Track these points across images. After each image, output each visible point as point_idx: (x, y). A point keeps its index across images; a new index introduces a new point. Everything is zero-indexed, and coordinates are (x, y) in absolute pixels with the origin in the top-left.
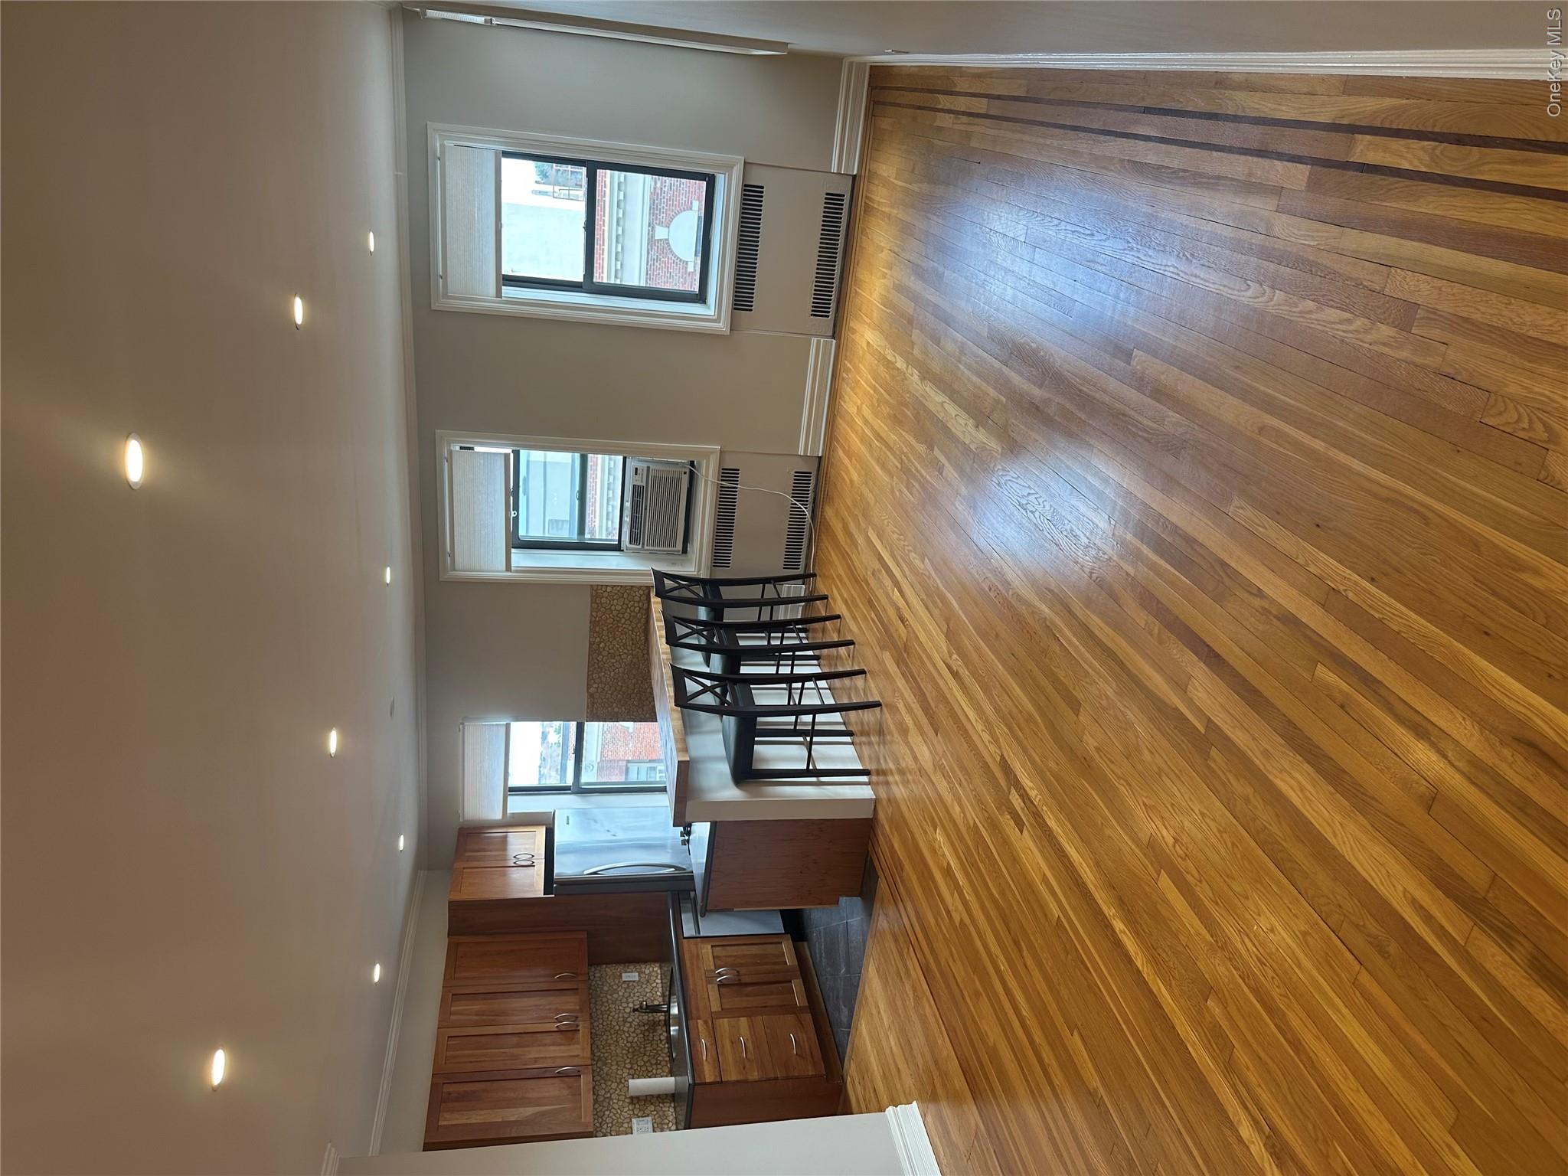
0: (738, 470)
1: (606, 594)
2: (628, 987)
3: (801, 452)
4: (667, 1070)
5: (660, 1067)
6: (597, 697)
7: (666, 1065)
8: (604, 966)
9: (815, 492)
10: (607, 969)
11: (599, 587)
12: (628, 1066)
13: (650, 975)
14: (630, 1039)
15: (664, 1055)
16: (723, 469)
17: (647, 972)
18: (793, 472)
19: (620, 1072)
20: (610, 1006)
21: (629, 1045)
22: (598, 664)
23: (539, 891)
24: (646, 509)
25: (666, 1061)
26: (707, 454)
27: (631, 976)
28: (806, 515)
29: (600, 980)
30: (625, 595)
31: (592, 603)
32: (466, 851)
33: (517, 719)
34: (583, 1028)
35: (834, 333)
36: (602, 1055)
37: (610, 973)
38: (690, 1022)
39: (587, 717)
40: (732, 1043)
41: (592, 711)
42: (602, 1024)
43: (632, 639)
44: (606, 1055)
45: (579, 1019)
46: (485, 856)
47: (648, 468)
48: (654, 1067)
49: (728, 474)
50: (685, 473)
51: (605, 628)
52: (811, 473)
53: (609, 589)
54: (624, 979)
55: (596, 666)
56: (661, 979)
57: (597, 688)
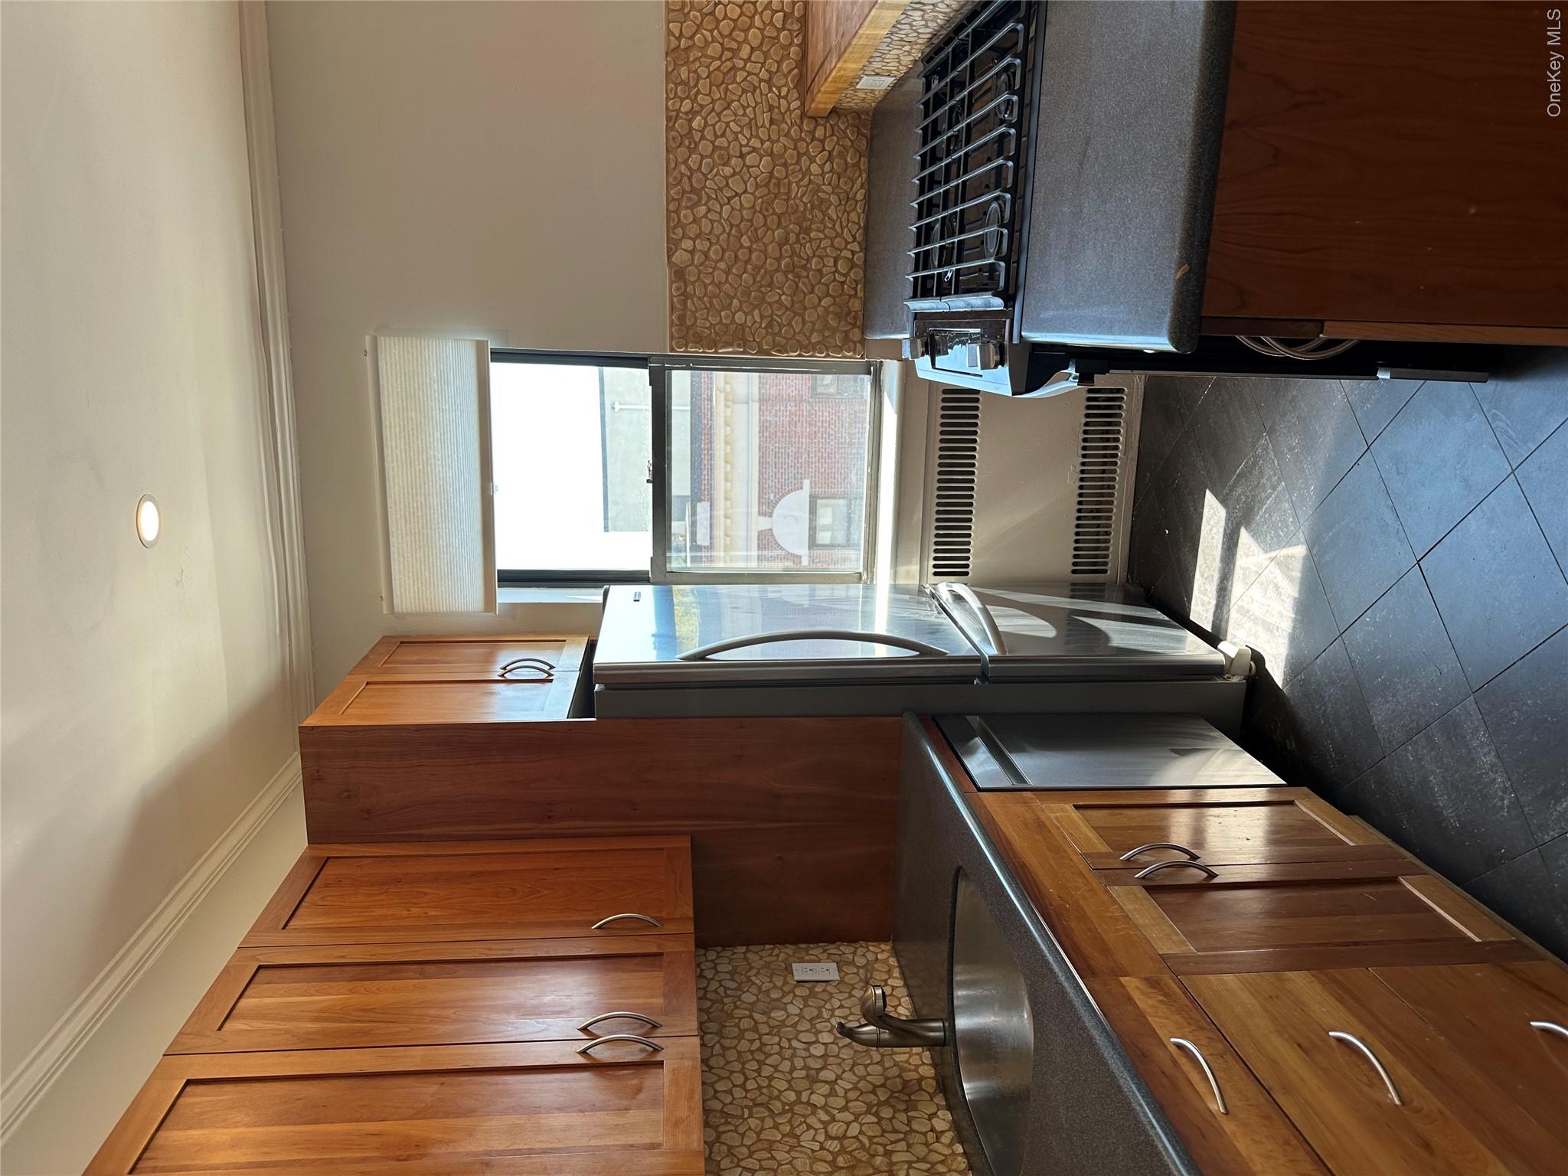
6: (692, 279)
8: (743, 949)
10: (750, 956)
13: (869, 967)
17: (860, 961)
22: (690, 178)
27: (817, 969)
32: (385, 662)
33: (505, 357)
34: (680, 1056)
37: (758, 963)
41: (682, 319)
45: (659, 1032)
51: (703, 72)
54: (798, 977)
55: (688, 188)
57: (692, 252)
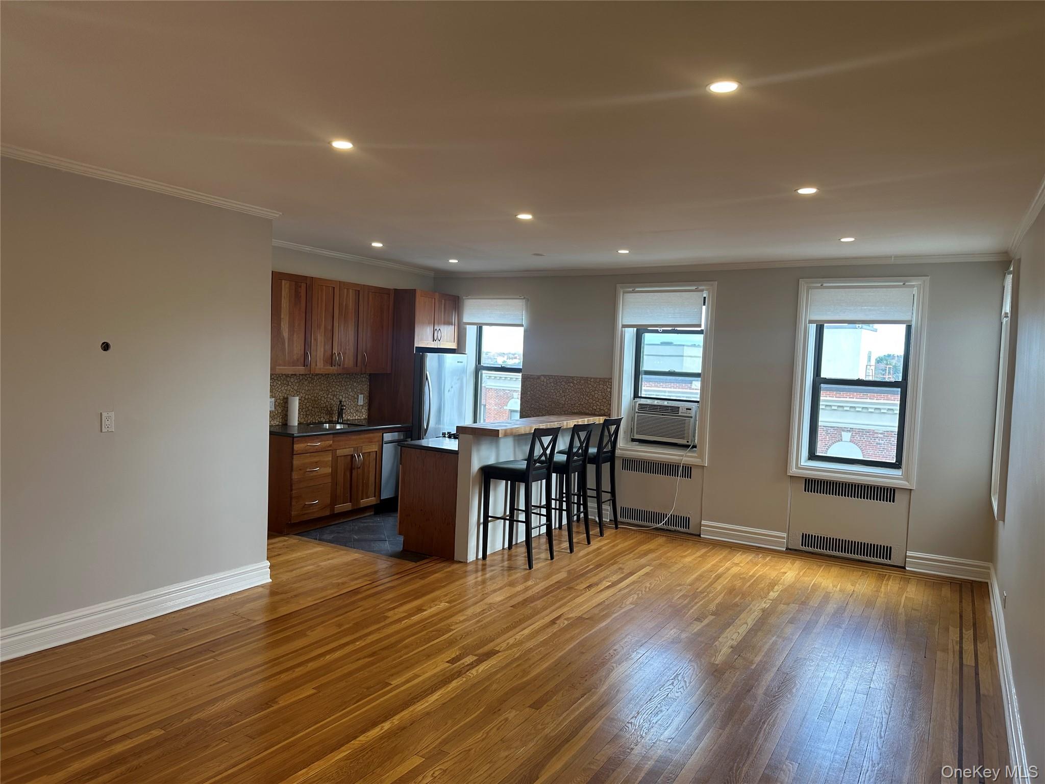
0: (690, 478)
1: (605, 387)
2: (355, 398)
3: (703, 522)
4: (302, 421)
5: (304, 417)
6: (538, 381)
7: (305, 421)
8: (368, 384)
9: (675, 531)
10: (366, 386)
11: (610, 383)
12: (307, 397)
13: (361, 412)
14: (323, 399)
15: (311, 419)
16: (691, 468)
17: (363, 410)
18: (689, 516)
19: (303, 391)
20: (344, 387)
21: (320, 398)
23: (419, 343)
24: (663, 415)
25: (308, 421)
26: (701, 456)
27: (361, 400)
28: (659, 524)
29: (360, 381)
30: (604, 400)
31: (600, 379)
32: (445, 300)
33: (525, 331)
34: (333, 370)
35: (790, 549)
36: (315, 381)
37: (364, 387)
38: (331, 436)
39: (525, 375)
40: (316, 463)
41: (529, 378)
42: (334, 381)
43: (575, 404)
44: (315, 383)
45: (338, 367)
46: (441, 311)
47: (691, 417)
48: (305, 413)
49: (687, 471)
50: (688, 442)
51: (583, 387)
52: (688, 529)
53: (609, 390)
54: (360, 396)
55: (558, 381)
56: (358, 419)
57: (543, 381)
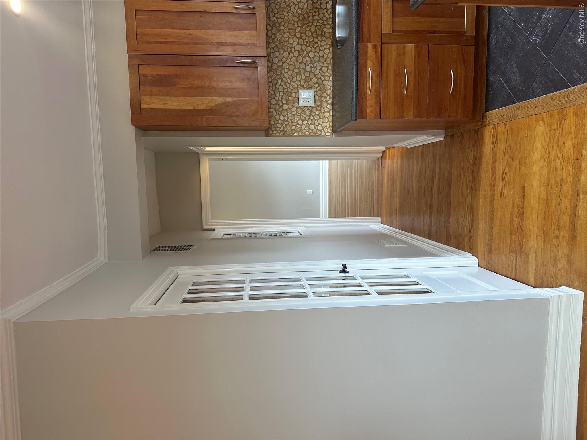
19: (291, 41)
34: (260, 7)
